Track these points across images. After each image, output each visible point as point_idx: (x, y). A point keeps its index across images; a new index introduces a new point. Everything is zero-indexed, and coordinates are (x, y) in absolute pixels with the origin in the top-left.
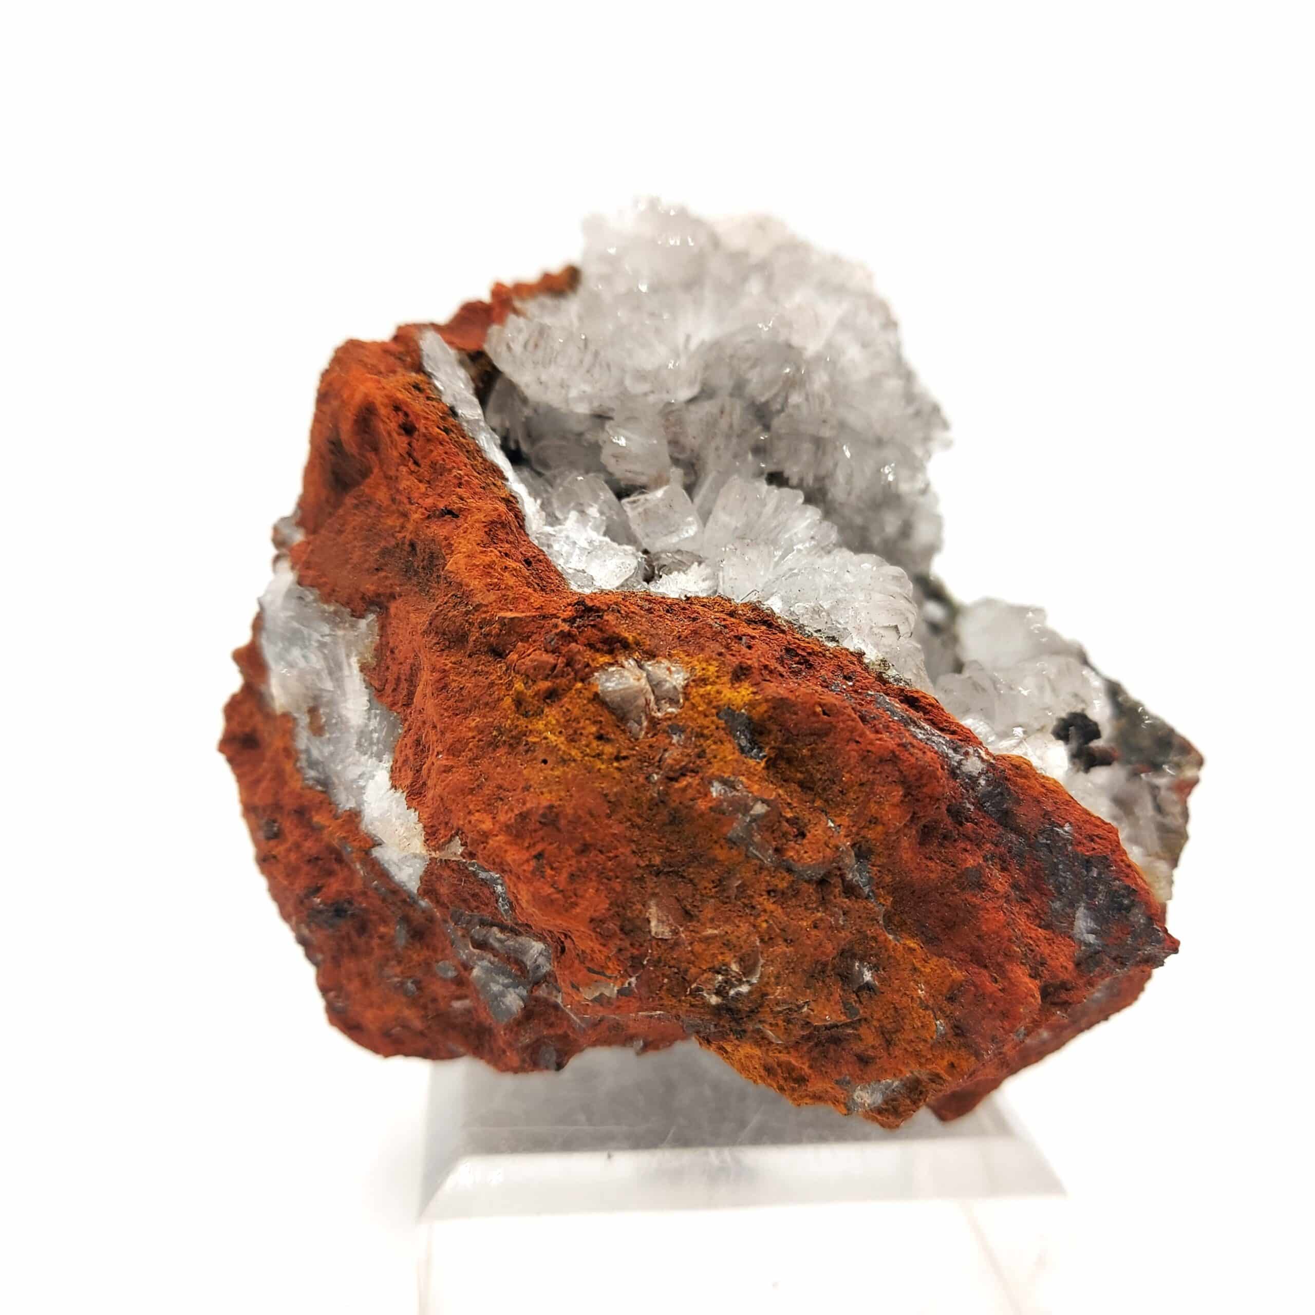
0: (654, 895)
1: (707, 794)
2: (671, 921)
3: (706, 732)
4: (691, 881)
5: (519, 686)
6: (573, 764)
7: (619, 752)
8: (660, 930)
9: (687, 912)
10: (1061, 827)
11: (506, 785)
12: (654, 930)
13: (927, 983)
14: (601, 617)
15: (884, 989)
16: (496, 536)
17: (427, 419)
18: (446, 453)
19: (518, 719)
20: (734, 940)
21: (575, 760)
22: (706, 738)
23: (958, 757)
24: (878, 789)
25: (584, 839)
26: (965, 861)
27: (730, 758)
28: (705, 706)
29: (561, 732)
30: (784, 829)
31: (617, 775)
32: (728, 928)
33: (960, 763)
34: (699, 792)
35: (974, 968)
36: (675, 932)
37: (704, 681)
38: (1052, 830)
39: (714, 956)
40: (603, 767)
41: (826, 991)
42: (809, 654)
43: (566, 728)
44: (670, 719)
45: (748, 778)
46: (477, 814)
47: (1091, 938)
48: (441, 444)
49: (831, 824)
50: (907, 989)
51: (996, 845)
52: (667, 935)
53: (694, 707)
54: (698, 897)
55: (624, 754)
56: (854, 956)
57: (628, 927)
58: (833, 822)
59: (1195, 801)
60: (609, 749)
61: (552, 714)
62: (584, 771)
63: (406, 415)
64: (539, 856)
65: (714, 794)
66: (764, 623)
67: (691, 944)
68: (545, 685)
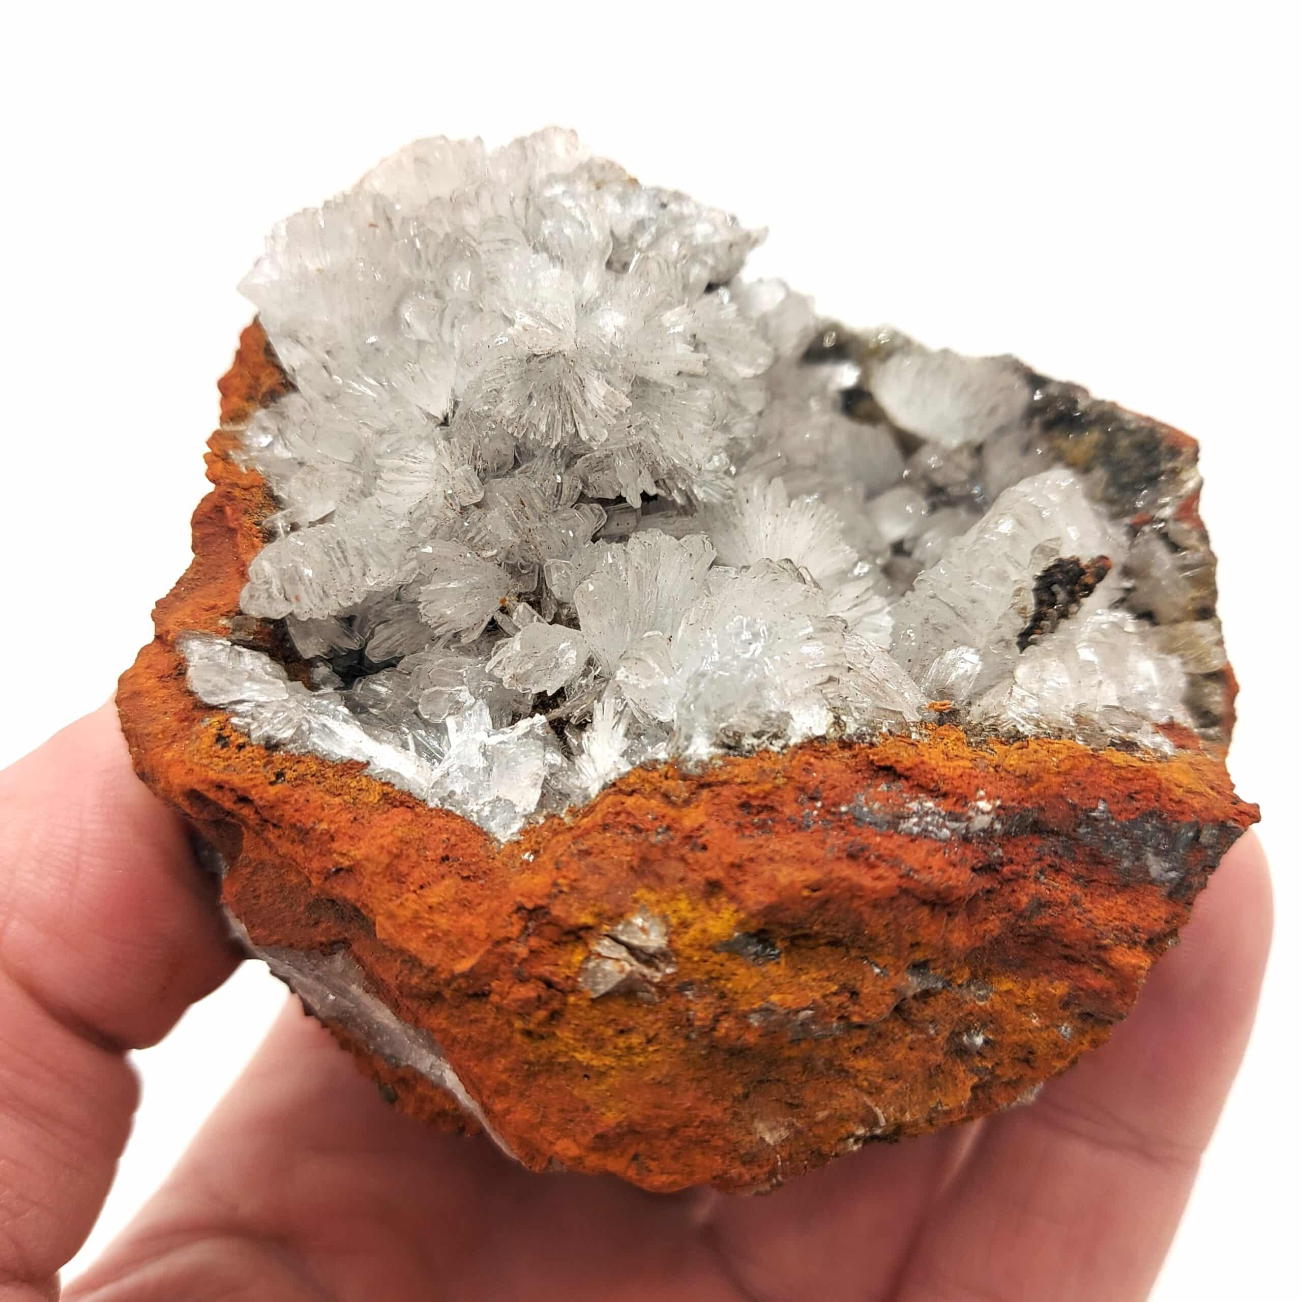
0: (753, 1117)
1: (749, 1026)
2: (781, 1119)
3: (713, 975)
4: (779, 1080)
5: (518, 1024)
6: (613, 1073)
7: (646, 1035)
8: (776, 1135)
9: (791, 1105)
10: (1094, 810)
11: (566, 1107)
12: (771, 1142)
13: (1037, 1011)
14: (548, 913)
15: (999, 1038)
16: (400, 874)
17: (255, 786)
18: (296, 811)
19: (537, 1048)
20: (846, 1112)
21: (613, 1068)
22: (718, 979)
23: (964, 825)
24: (904, 921)
25: (665, 1128)
26: (1018, 901)
27: (750, 986)
28: (699, 953)
29: (584, 1047)
30: (837, 1004)
31: (658, 1057)
32: (835, 1103)
33: (967, 828)
34: (741, 1029)
35: (1073, 970)
36: (791, 1126)
37: (685, 924)
38: (1088, 817)
39: (835, 1131)
40: (641, 1059)
41: (950, 1079)
42: (764, 798)
43: (586, 1040)
44: (673, 979)
45: (779, 993)
46: (559, 1142)
47: (1173, 874)
48: (285, 803)
49: (877, 970)
50: (1021, 1025)
51: (1040, 859)
52: (784, 1133)
53: (689, 959)
54: (793, 1090)
55: (652, 1034)
56: (959, 1034)
57: (748, 1158)
58: (877, 966)
59: (1206, 510)
60: (635, 1040)
61: (565, 1034)
62: (627, 1073)
63: (232, 790)
64: (635, 1157)
65: (756, 1024)
66: (702, 786)
67: (810, 1130)
68: (542, 1014)
